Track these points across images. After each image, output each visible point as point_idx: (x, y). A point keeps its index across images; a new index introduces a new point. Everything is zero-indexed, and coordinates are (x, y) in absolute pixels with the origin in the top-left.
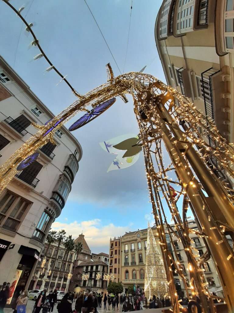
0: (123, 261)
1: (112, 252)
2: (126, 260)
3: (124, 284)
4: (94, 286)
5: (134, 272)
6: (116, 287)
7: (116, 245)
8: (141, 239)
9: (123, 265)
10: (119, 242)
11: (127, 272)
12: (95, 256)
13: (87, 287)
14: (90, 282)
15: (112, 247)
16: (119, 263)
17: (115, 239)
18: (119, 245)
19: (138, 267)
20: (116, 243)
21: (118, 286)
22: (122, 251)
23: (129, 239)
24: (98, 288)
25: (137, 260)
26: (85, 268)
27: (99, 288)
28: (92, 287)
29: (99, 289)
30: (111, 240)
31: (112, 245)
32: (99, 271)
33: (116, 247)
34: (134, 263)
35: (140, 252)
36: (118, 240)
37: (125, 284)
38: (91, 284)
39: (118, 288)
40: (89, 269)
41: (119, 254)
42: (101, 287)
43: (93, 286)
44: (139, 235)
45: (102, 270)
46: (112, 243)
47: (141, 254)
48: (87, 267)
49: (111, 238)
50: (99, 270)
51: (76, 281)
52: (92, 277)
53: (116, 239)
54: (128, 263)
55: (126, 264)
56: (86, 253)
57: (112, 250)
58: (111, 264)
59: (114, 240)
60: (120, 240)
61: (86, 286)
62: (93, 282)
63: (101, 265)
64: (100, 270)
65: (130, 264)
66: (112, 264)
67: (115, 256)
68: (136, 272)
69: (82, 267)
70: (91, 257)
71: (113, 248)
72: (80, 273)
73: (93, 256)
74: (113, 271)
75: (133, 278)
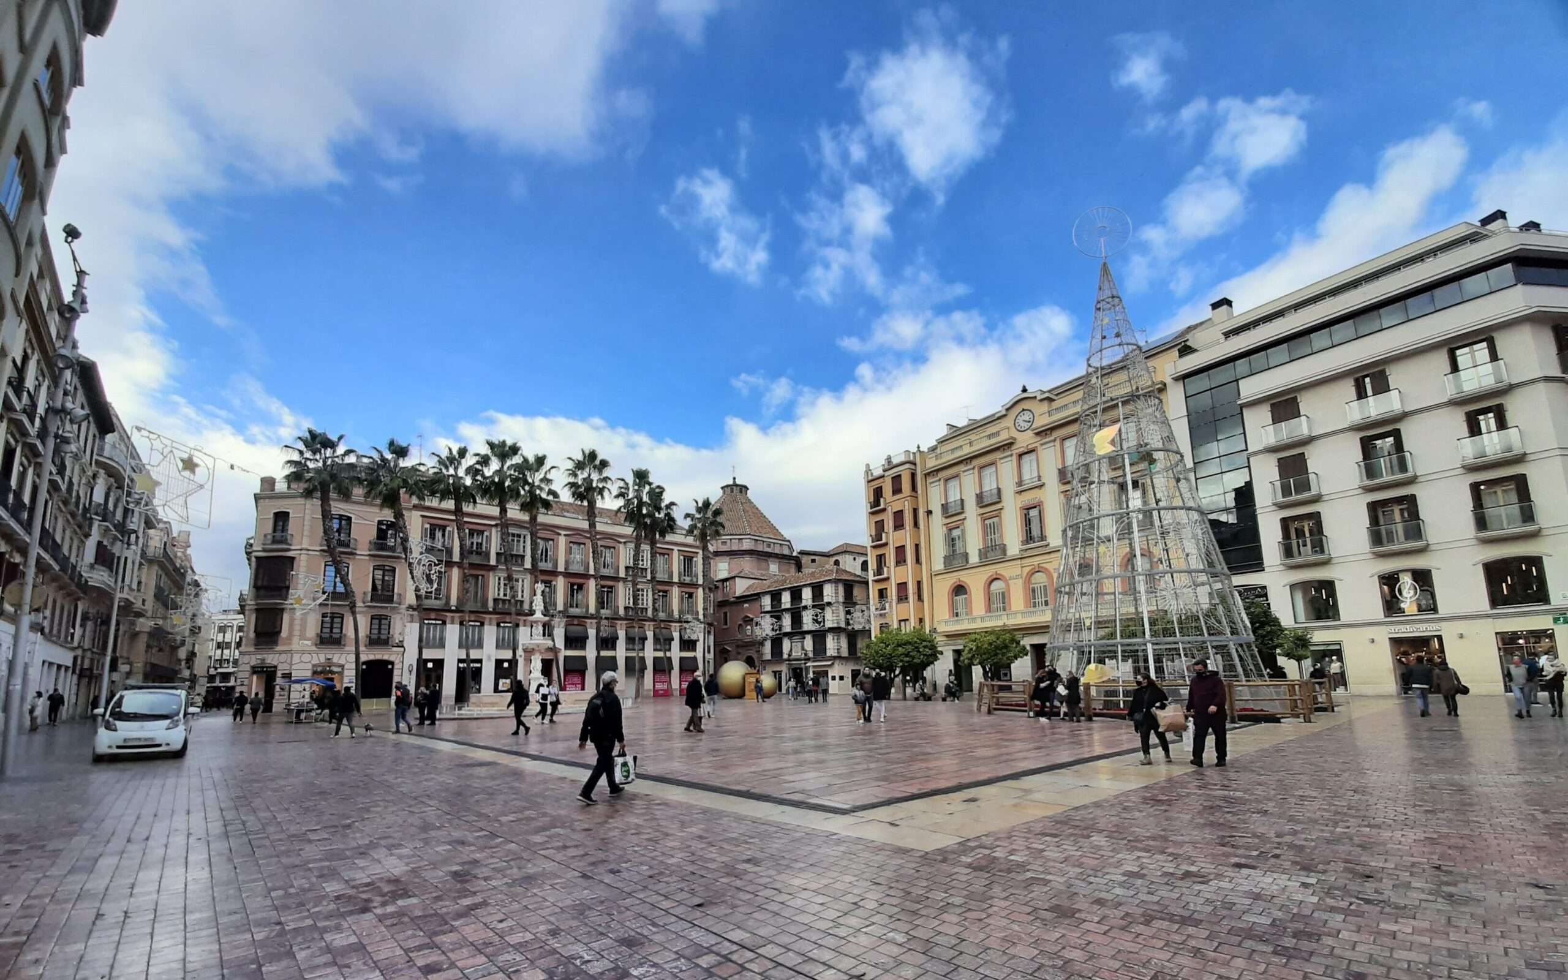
0: (938, 550)
1: (880, 526)
2: (953, 545)
3: (947, 636)
4: (814, 654)
5: (997, 586)
6: (899, 645)
7: (897, 490)
8: (1038, 434)
9: (939, 565)
10: (913, 476)
11: (960, 590)
12: (813, 561)
13: (789, 660)
14: (799, 645)
15: (876, 502)
16: (918, 561)
17: (890, 465)
18: (914, 488)
19: (1019, 562)
20: (897, 479)
21: (908, 643)
22: (929, 512)
23: (967, 450)
24: (834, 658)
25: (1012, 537)
26: (767, 601)
27: (839, 658)
28: (809, 659)
29: (837, 662)
30: (868, 470)
31: (878, 493)
32: (829, 604)
33: (896, 497)
34: (994, 552)
35: (1029, 498)
36: (907, 466)
37: (951, 636)
38: (803, 648)
39: (909, 648)
40: (783, 600)
41: (916, 524)
42: (845, 653)
43: (811, 655)
44: (1027, 416)
45: (841, 599)
46: (876, 484)
47: (1038, 506)
48: (776, 596)
49: (868, 465)
50: (826, 599)
51: (743, 646)
52: (801, 627)
53: (895, 461)
54: (966, 556)
55: (955, 558)
56: (769, 550)
57: (879, 518)
58: (879, 571)
59: (885, 471)
60: (915, 464)
61: (785, 656)
62: (809, 643)
63: (836, 581)
64: (833, 600)
65: (974, 559)
66: (885, 569)
67: (893, 538)
68: (1008, 585)
69: (756, 597)
70: (796, 562)
71: (882, 506)
72: (752, 620)
73: (805, 560)
74: (893, 592)
75: (989, 609)
